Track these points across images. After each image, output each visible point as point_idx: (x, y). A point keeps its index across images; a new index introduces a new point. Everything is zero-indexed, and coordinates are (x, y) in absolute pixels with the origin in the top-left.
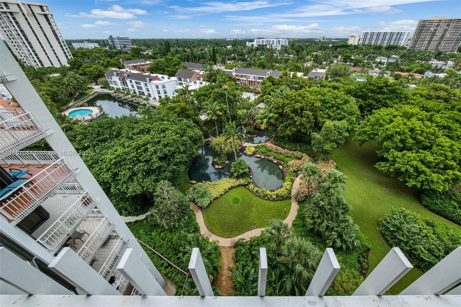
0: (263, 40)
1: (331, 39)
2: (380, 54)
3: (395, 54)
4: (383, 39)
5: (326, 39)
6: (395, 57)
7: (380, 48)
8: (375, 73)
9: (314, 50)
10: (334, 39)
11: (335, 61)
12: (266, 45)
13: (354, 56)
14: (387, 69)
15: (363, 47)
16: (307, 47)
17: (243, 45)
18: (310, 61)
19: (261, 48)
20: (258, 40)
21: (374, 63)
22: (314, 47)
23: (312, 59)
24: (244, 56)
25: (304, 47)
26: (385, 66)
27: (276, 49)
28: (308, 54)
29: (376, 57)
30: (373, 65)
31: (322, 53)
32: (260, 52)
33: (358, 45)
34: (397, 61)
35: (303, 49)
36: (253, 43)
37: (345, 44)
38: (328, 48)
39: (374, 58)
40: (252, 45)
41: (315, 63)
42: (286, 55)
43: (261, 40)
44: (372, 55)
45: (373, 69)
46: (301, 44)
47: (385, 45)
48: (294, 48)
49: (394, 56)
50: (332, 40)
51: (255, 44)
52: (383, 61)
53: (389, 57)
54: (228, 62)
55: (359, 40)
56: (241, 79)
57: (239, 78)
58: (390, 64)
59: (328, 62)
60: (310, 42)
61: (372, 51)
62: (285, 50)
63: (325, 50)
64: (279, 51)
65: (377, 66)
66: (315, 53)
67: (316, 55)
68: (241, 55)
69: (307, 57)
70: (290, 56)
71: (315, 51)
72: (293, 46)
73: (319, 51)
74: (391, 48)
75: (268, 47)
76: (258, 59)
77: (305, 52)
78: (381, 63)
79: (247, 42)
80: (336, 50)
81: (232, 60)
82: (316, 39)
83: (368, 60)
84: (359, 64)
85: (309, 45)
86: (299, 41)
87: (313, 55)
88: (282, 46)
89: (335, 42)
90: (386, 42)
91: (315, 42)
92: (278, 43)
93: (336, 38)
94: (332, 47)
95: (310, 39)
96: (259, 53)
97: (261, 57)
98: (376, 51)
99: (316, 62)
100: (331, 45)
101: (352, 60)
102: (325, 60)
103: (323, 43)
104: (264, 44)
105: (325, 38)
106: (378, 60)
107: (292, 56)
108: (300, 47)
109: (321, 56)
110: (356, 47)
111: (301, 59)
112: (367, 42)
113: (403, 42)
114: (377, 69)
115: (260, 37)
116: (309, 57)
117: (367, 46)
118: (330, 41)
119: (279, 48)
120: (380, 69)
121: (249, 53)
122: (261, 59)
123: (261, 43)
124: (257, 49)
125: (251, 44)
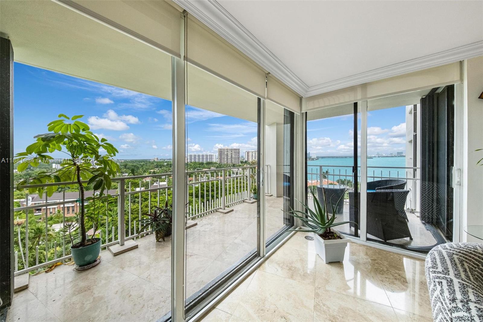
1: (164, 160)
3: (213, 167)
4: (203, 159)
7: (202, 164)
9: (150, 168)
10: (167, 160)
15: (191, 164)
16: (142, 166)
17: (45, 168)
18: (149, 177)
22: (150, 165)
23: (150, 175)
25: (138, 166)
28: (145, 171)
31: (159, 170)
35: (138, 168)
38: (163, 166)
41: (154, 179)
46: (134, 164)
47: (205, 162)
48: (127, 167)
50: (166, 160)
60: (144, 162)
61: (198, 166)
63: (161, 167)
66: (152, 171)
67: (154, 172)
70: (123, 174)
71: (152, 169)
72: (125, 166)
73: (156, 169)
74: (208, 163)
77: (141, 170)
82: (150, 160)
85: (144, 164)
86: (132, 161)
89: (169, 162)
90: (205, 160)
91: (150, 162)
94: (168, 165)
95: (144, 160)
98: (201, 166)
100: (165, 164)
103: (157, 162)
105: (159, 159)
107: (127, 174)
108: (135, 166)
109: (159, 172)
112: (193, 161)
113: (214, 160)
116: (147, 174)
117: (194, 163)
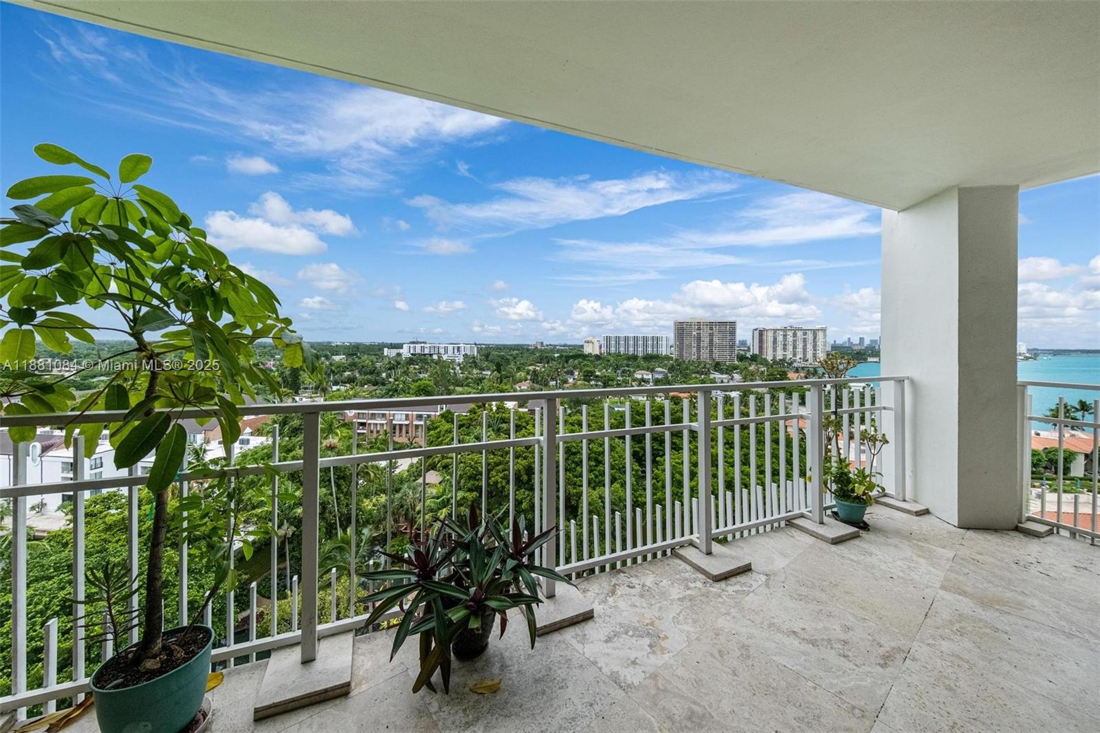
0: (423, 345)
1: (555, 346)
2: (638, 366)
3: (659, 367)
4: (636, 345)
5: (547, 346)
6: (660, 372)
7: (635, 358)
8: (640, 396)
9: (529, 362)
10: (560, 346)
11: (571, 380)
12: (431, 355)
13: (599, 371)
15: (609, 357)
16: (515, 358)
17: (375, 355)
18: (526, 380)
19: (420, 360)
20: (412, 345)
21: (634, 380)
22: (528, 357)
23: (529, 377)
24: (379, 374)
25: (509, 357)
26: (650, 383)
27: (453, 362)
28: (519, 369)
29: (634, 372)
30: (633, 383)
31: (544, 367)
32: (417, 367)
33: (601, 354)
34: (665, 376)
35: (508, 362)
36: (401, 351)
37: (580, 353)
38: (553, 359)
39: (631, 373)
40: (399, 355)
42: (475, 371)
43: (418, 346)
44: (627, 368)
46: (503, 353)
47: (640, 354)
48: (489, 359)
49: (659, 369)
50: (558, 347)
51: (405, 352)
52: (645, 377)
53: (652, 371)
54: (335, 388)
55: (600, 347)
56: (369, 422)
57: (365, 421)
58: (657, 381)
59: (559, 382)
60: (519, 350)
61: (625, 362)
62: (471, 362)
63: (548, 363)
64: (459, 365)
66: (531, 368)
67: (535, 371)
68: (371, 373)
69: (518, 374)
70: (484, 372)
71: (532, 365)
72: (487, 356)
73: (539, 364)
74: (649, 358)
75: (435, 357)
76: (413, 381)
77: (513, 366)
78: (642, 380)
79: (386, 349)
80: (567, 362)
81: (345, 383)
82: (528, 345)
83: (622, 376)
84: (610, 383)
85: (517, 354)
86: (499, 348)
87: (530, 370)
88: (466, 356)
89: (563, 351)
90: (640, 349)
91: (528, 350)
92: (456, 351)
93: (563, 343)
94: (561, 357)
95: (518, 345)
96: (415, 368)
97: (421, 376)
98: (631, 363)
99: (537, 383)
100: (556, 355)
101: (597, 376)
102: (553, 379)
103: (541, 351)
104: (427, 351)
105: (545, 344)
106: (639, 377)
107: (489, 373)
108: (502, 357)
109: (544, 372)
110: (598, 357)
111: (507, 377)
112: (613, 349)
113: (664, 349)
115: (415, 340)
116: (522, 374)
117: (615, 356)
118: (553, 349)
119: (460, 359)
121: (390, 369)
122: (421, 380)
123: (418, 351)
124: (411, 361)
125: (393, 353)
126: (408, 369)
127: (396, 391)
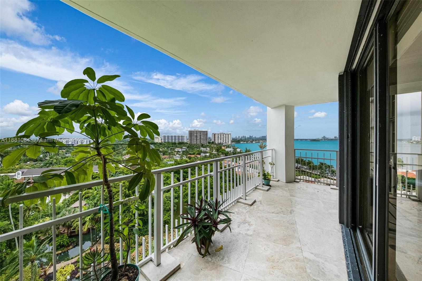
2: (176, 147)
6: (184, 148)
8: (178, 157)
13: (162, 149)
14: (183, 154)
21: (175, 152)
26: (181, 153)
30: (175, 153)
32: (64, 151)
33: (162, 142)
34: (186, 149)
37: (153, 142)
39: (174, 149)
44: (172, 148)
45: (176, 155)
47: (177, 142)
49: (184, 147)
52: (179, 150)
53: (182, 148)
55: (161, 140)
58: (183, 152)
61: (171, 145)
65: (177, 154)
74: (180, 144)
76: (62, 158)
78: (178, 151)
83: (170, 150)
84: (166, 153)
97: (67, 155)
98: (173, 145)
101: (161, 151)
106: (177, 150)
110: (161, 144)
112: (166, 141)
113: (185, 140)
114: (177, 155)
117: (167, 143)
120: (179, 155)
122: (67, 157)
126: (58, 152)
127: (51, 163)
